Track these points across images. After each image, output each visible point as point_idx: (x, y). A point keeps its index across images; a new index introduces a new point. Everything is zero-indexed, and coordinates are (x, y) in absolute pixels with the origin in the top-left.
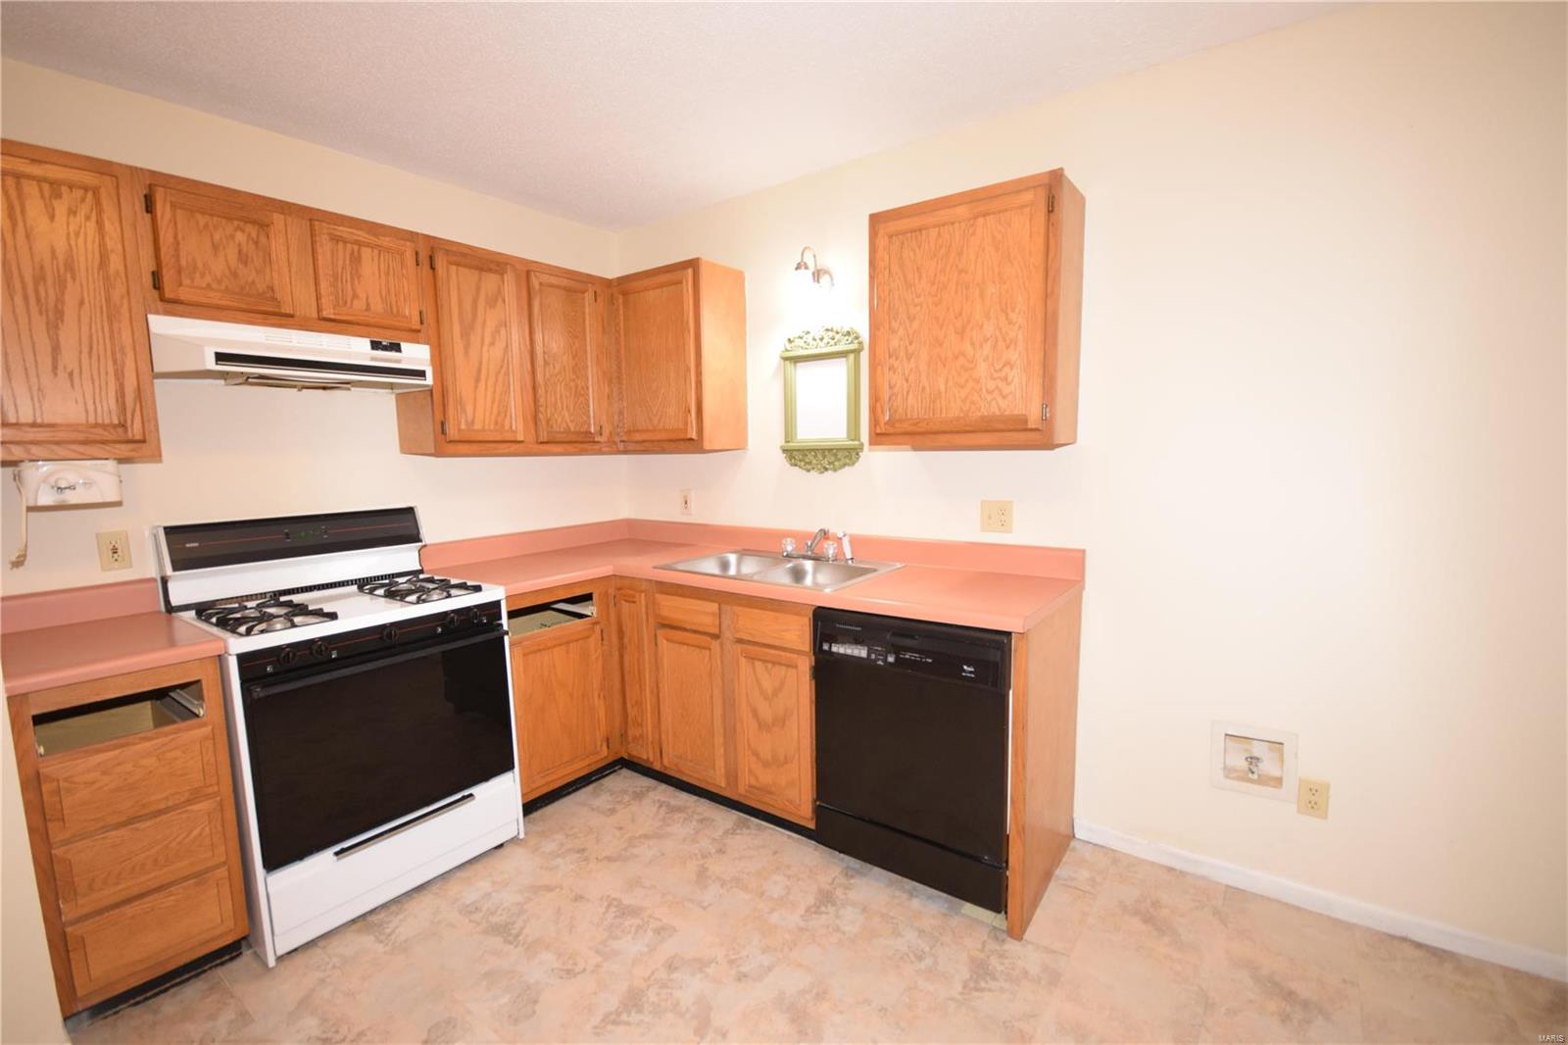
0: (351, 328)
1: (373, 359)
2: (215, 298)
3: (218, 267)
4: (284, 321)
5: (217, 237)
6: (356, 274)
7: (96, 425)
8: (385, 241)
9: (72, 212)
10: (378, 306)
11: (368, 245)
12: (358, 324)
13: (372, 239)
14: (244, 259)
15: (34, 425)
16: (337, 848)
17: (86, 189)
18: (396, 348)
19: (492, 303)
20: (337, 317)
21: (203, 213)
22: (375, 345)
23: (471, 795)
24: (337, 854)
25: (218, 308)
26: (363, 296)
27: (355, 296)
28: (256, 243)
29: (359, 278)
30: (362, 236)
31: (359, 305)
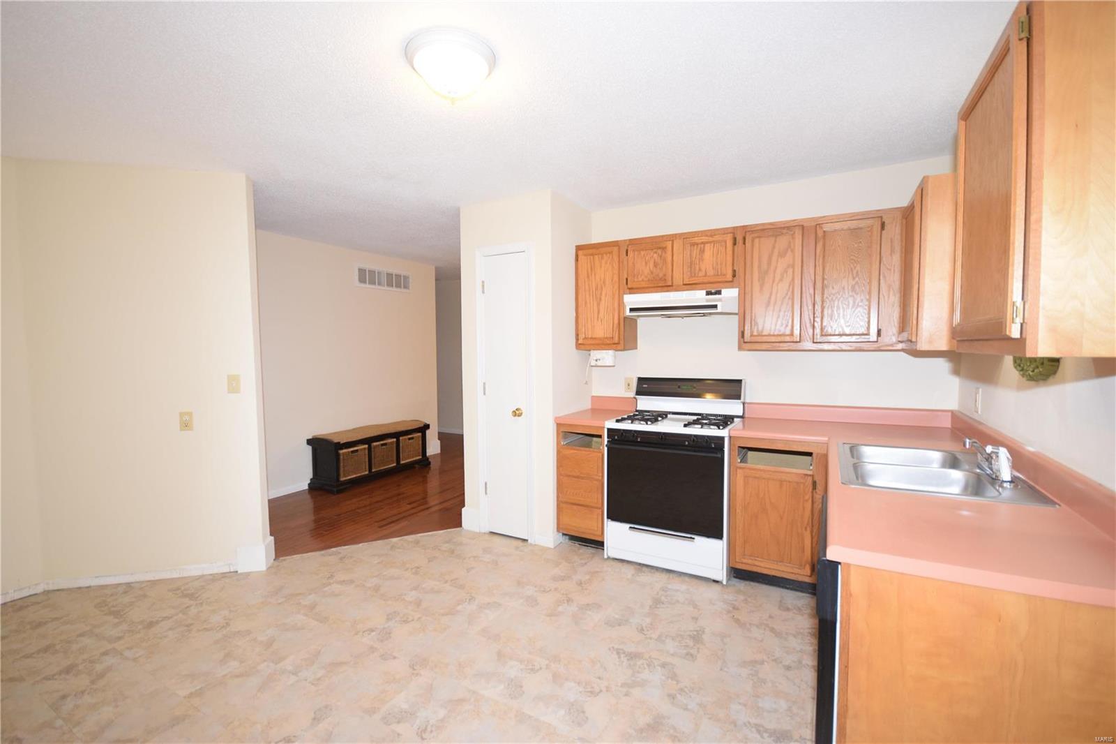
0: (697, 286)
1: (707, 301)
2: (644, 285)
3: (647, 271)
4: (669, 288)
5: (647, 259)
6: (701, 259)
7: (607, 338)
8: (717, 238)
9: (606, 263)
10: (711, 272)
11: (707, 243)
12: (699, 284)
13: (711, 239)
14: (656, 265)
15: (591, 338)
16: (633, 526)
17: (609, 253)
18: (719, 293)
19: (782, 255)
20: (691, 282)
21: (643, 250)
22: (708, 293)
23: (694, 538)
24: (630, 527)
25: (643, 288)
26: (703, 269)
27: (700, 270)
28: (661, 257)
29: (703, 260)
30: (704, 239)
31: (702, 274)
